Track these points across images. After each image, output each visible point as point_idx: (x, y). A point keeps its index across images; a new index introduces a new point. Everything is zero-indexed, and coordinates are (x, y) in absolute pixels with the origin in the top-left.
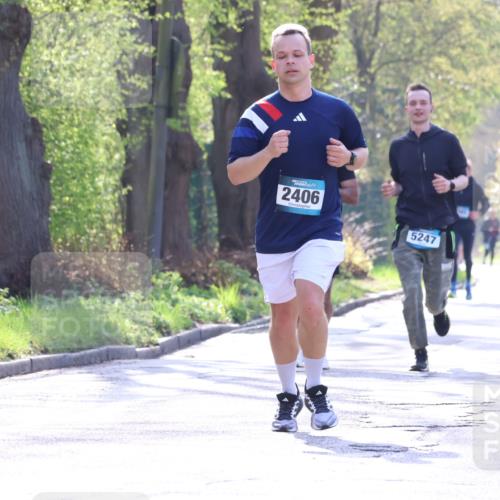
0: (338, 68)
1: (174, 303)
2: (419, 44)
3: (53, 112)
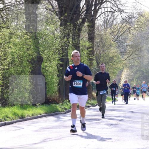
0: (94, 65)
1: (67, 105)
2: (107, 61)
3: (47, 73)
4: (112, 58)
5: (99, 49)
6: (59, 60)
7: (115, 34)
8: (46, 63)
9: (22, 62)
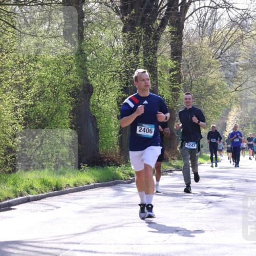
0: (180, 100)
4: (213, 87)
5: (189, 72)
6: (122, 90)
7: (218, 46)
8: (98, 95)
9: (58, 93)
